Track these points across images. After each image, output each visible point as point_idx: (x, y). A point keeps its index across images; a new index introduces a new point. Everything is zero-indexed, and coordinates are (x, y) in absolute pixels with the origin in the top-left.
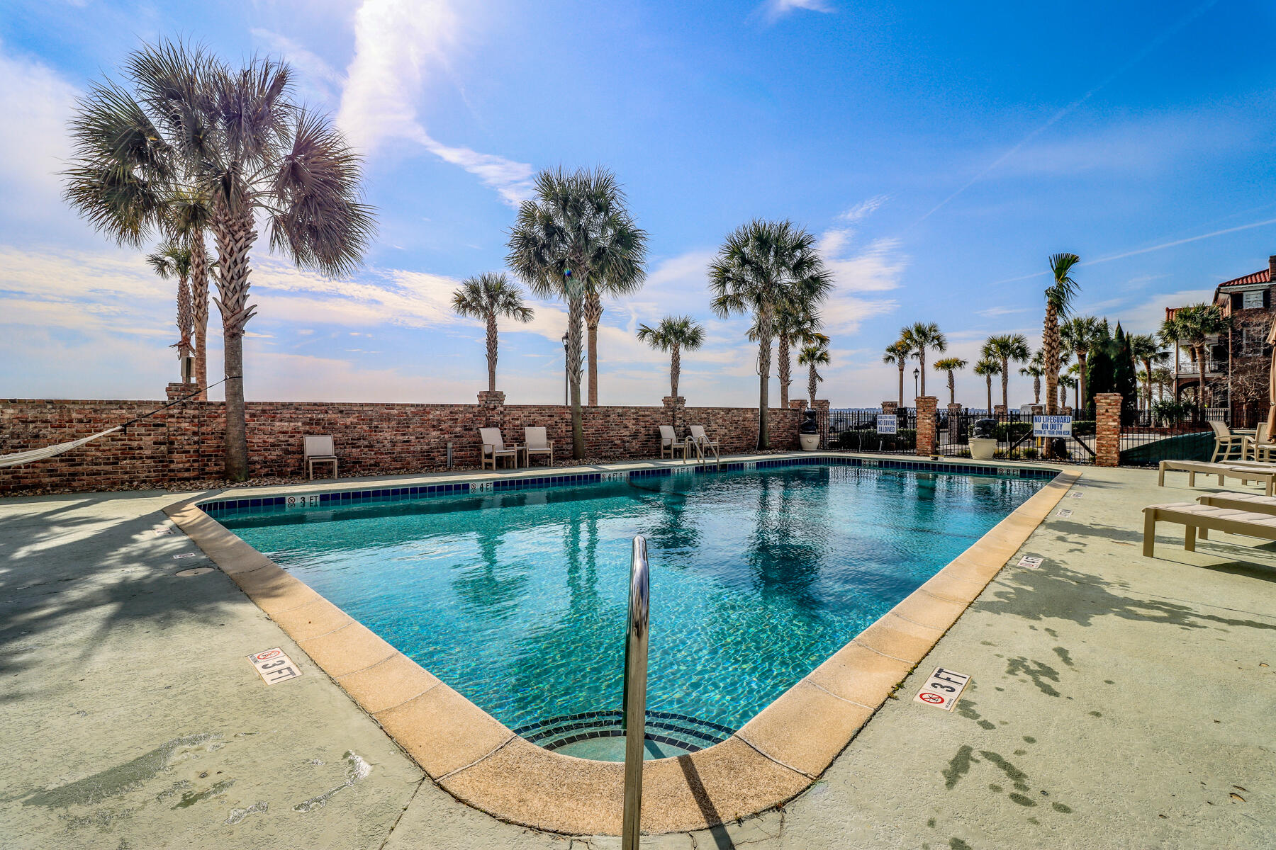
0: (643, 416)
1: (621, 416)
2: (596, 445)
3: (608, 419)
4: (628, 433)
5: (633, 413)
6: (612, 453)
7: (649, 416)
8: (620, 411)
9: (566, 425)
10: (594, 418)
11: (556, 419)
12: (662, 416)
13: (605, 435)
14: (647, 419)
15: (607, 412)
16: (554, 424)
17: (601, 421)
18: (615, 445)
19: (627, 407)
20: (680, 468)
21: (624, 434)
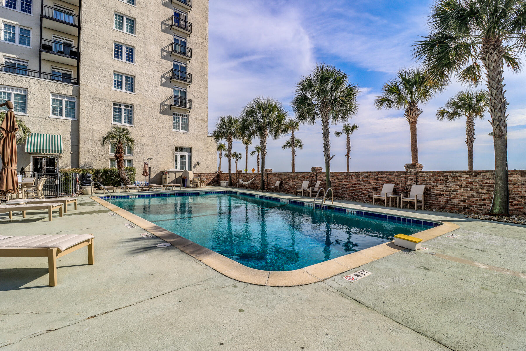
0: (381, 177)
1: (367, 177)
2: (353, 192)
3: (359, 179)
4: (371, 187)
5: (375, 176)
6: (361, 198)
7: (386, 177)
8: (366, 174)
9: (339, 181)
10: (351, 178)
11: (335, 178)
12: (396, 177)
13: (357, 188)
14: (384, 179)
15: (358, 175)
16: (334, 180)
17: (355, 180)
18: (363, 193)
19: (369, 172)
20: (308, 203)
21: (368, 187)
